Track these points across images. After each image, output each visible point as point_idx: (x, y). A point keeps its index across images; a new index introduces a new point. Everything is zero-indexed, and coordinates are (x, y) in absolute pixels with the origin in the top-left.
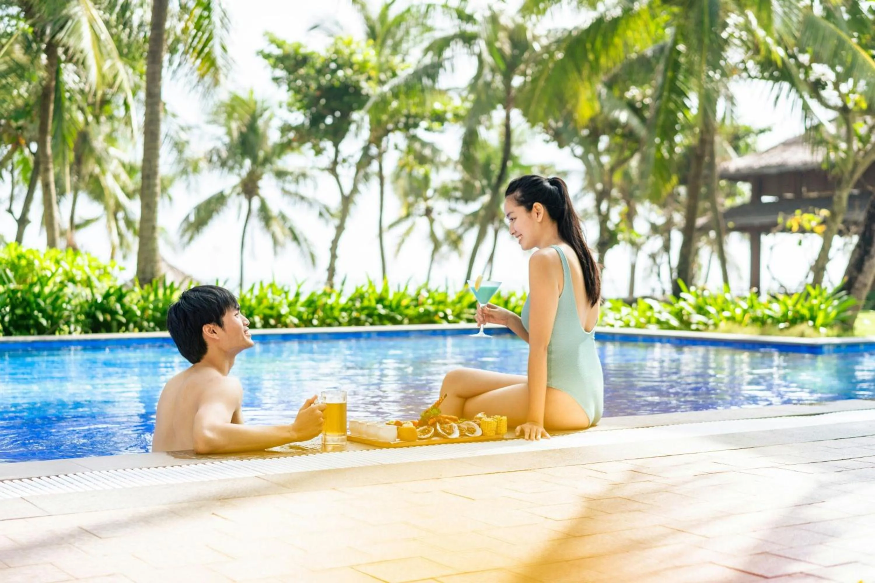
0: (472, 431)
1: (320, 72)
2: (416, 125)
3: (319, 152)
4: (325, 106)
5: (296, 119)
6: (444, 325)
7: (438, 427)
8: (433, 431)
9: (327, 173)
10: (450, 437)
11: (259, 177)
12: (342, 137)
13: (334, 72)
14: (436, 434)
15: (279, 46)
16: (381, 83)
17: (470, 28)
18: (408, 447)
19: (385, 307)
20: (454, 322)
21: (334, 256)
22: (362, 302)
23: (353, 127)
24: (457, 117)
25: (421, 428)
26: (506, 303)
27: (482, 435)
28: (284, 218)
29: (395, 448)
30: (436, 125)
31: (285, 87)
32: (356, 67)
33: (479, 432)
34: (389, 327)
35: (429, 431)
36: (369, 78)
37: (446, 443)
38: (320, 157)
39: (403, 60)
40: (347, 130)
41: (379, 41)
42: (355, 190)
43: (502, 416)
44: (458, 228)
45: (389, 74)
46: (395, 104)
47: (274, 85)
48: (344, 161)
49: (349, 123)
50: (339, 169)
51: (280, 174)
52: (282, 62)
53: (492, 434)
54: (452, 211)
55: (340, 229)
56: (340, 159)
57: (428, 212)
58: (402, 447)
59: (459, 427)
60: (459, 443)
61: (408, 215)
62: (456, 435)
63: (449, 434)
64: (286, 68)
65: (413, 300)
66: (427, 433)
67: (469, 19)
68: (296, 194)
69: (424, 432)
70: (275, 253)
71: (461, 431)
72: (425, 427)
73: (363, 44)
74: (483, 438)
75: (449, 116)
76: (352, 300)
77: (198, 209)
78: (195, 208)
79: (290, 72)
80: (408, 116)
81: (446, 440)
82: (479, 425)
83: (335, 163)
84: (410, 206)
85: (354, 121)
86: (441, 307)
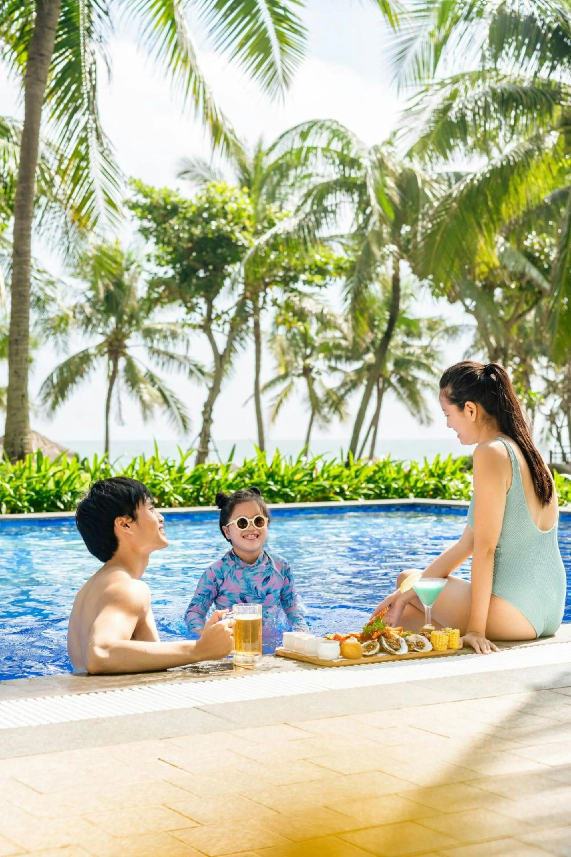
0: (420, 645)
1: (192, 222)
2: (295, 279)
3: (191, 309)
4: (196, 259)
5: (166, 273)
6: (341, 502)
7: (384, 642)
8: (378, 647)
9: (199, 331)
10: (397, 653)
11: (126, 336)
12: (217, 292)
13: (207, 221)
14: (382, 650)
15: (146, 196)
16: (257, 233)
17: (354, 174)
18: (352, 665)
19: (276, 483)
20: (351, 499)
21: (207, 421)
22: (251, 478)
23: (227, 282)
24: (339, 269)
25: (365, 644)
26: (407, 477)
27: (433, 650)
28: (152, 379)
29: (338, 667)
30: (318, 279)
31: (153, 240)
32: (230, 217)
33: (428, 647)
34: (281, 505)
35: (374, 647)
36: (244, 228)
37: (394, 661)
38: (193, 315)
39: (281, 208)
40: (220, 285)
41: (254, 187)
42: (230, 348)
43: (453, 629)
44: (339, 389)
45: (266, 224)
46: (273, 256)
47: (140, 237)
48: (218, 317)
49: (224, 278)
50: (214, 326)
51: (148, 333)
52: (151, 212)
53: (443, 649)
54: (333, 369)
55: (214, 391)
56: (213, 316)
57: (307, 371)
58: (345, 666)
59: (407, 641)
60: (407, 659)
61: (285, 376)
62: (404, 650)
63: (396, 650)
64: (155, 220)
65: (305, 475)
66: (373, 649)
67: (354, 163)
68: (166, 353)
69: (368, 648)
70: (145, 418)
71: (409, 646)
72: (369, 642)
73: (237, 193)
74: (433, 653)
75: (331, 267)
76: (240, 475)
77: (61, 369)
78: (57, 368)
79: (159, 224)
80: (287, 269)
81: (393, 657)
82: (429, 639)
83: (209, 320)
84: (288, 365)
85: (229, 275)
86: (336, 482)
